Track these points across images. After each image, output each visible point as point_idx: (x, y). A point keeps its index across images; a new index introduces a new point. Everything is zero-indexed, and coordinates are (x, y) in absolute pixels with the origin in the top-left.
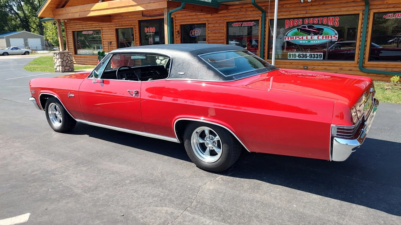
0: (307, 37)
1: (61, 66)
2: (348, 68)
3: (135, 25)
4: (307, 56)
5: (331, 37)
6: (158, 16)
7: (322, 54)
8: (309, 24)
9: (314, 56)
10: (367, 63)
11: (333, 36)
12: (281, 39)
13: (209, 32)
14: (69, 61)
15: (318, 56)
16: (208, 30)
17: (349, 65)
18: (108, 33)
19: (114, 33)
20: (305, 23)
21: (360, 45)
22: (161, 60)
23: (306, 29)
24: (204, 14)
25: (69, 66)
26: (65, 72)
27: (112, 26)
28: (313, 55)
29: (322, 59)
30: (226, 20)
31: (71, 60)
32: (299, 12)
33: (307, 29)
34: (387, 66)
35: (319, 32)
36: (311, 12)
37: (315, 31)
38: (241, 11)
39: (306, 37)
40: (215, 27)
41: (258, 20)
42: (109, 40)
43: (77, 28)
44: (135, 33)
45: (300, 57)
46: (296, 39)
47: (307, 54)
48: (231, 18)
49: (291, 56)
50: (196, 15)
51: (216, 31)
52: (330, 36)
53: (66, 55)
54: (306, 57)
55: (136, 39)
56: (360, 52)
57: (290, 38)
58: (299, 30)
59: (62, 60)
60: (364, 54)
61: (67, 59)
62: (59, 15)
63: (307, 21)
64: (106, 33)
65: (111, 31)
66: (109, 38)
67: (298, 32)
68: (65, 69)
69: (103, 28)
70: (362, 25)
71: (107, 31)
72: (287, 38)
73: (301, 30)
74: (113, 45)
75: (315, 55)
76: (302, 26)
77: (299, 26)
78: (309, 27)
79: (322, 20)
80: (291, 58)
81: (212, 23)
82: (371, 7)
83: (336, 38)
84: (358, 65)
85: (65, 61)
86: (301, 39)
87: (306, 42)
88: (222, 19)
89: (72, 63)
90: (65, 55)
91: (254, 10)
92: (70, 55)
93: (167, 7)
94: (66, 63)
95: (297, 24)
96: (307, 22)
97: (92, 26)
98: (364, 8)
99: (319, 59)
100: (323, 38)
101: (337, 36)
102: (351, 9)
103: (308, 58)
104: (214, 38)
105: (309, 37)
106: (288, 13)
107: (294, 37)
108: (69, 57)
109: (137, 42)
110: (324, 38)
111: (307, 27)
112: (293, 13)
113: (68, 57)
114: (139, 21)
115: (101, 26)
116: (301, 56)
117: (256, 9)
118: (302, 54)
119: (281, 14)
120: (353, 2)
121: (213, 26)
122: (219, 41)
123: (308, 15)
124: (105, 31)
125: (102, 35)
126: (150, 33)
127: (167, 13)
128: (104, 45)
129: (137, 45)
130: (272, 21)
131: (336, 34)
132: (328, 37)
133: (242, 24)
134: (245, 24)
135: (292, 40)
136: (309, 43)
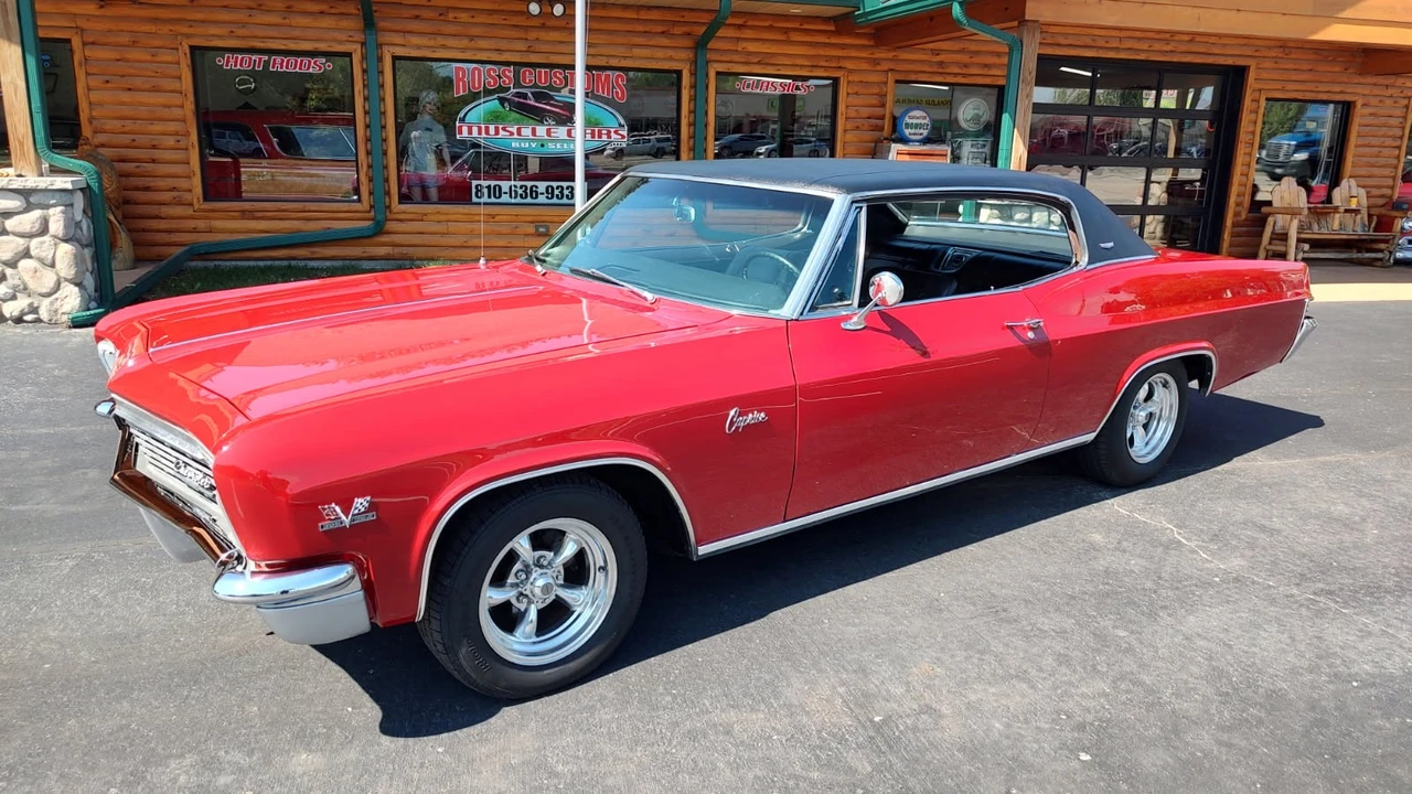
0: (534, 131)
4: (539, 191)
5: (609, 132)
8: (535, 86)
9: (561, 192)
13: (93, 82)
16: (88, 74)
20: (524, 81)
23: (529, 102)
28: (558, 188)
30: (188, 36)
32: (504, 45)
33: (532, 102)
36: (544, 48)
37: (557, 110)
38: (260, 8)
39: (530, 130)
40: (127, 61)
41: (349, 55)
45: (516, 197)
46: (497, 133)
47: (537, 187)
48: (214, 31)
49: (486, 191)
51: (138, 82)
52: (604, 132)
54: (537, 197)
57: (475, 130)
58: (506, 105)
63: (529, 76)
67: (501, 109)
70: (693, 104)
72: (465, 129)
73: (512, 103)
75: (562, 188)
76: (514, 91)
77: (505, 90)
78: (539, 96)
80: (485, 199)
81: (104, 44)
82: (710, 56)
83: (623, 137)
87: (533, 145)
88: (166, 29)
95: (495, 84)
96: (531, 81)
98: (691, 55)
101: (625, 133)
102: (660, 53)
103: (542, 199)
104: (127, 111)
105: (541, 130)
106: (465, 42)
107: (492, 128)
110: (589, 137)
111: (530, 95)
112: (483, 44)
116: (520, 191)
117: (333, 11)
118: (521, 187)
119: (441, 40)
120: (663, 32)
121: (113, 55)
122: (158, 127)
123: (534, 59)
130: (401, 62)
131: (620, 125)
132: (600, 132)
133: (267, 63)
134: (280, 65)
135: (484, 135)
136: (544, 150)
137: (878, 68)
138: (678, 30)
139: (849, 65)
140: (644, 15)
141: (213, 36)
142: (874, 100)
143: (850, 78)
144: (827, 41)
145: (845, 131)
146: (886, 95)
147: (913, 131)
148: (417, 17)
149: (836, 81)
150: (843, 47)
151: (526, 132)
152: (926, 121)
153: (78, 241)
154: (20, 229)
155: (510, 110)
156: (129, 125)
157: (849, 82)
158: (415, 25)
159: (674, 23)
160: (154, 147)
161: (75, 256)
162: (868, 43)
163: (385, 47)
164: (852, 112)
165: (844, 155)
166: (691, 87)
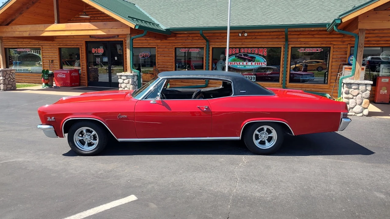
0: (243, 63)
1: (3, 84)
3: (81, 46)
5: (262, 63)
6: (107, 38)
7: (255, 76)
8: (244, 52)
10: (289, 84)
11: (263, 63)
12: (221, 63)
13: (159, 55)
14: (11, 79)
15: (252, 78)
16: (158, 54)
17: (275, 86)
18: (49, 52)
19: (57, 52)
20: (241, 52)
21: (283, 71)
22: (124, 80)
24: (153, 40)
25: (11, 84)
26: (7, 90)
27: (55, 45)
29: (255, 80)
30: (174, 45)
31: (14, 78)
33: (243, 57)
34: (302, 87)
35: (252, 59)
36: (246, 43)
37: (249, 58)
38: (187, 39)
40: (165, 51)
41: (203, 48)
42: (50, 59)
43: (10, 45)
44: (82, 53)
46: (234, 64)
48: (179, 44)
50: (146, 40)
51: (166, 55)
53: (9, 73)
55: (82, 58)
56: (283, 76)
58: (237, 57)
59: (4, 78)
60: (286, 77)
61: (10, 77)
62: (3, 32)
63: (242, 50)
64: (47, 51)
65: (53, 49)
66: (51, 57)
67: (235, 58)
68: (7, 88)
69: (43, 47)
70: (284, 56)
71: (49, 49)
73: (238, 56)
74: (55, 64)
76: (239, 54)
77: (237, 54)
78: (244, 55)
79: (254, 50)
81: (161, 48)
82: (289, 43)
83: (265, 64)
84: (282, 86)
85: (7, 79)
86: (239, 65)
87: (243, 67)
88: (171, 44)
89: (14, 81)
90: (7, 73)
91: (199, 39)
92: (13, 73)
93: (129, 33)
94: (9, 81)
95: (235, 53)
97: (29, 43)
98: (284, 43)
100: (255, 64)
101: (266, 63)
102: (275, 43)
104: (164, 61)
105: (245, 63)
107: (233, 63)
108: (12, 75)
109: (83, 62)
110: (256, 65)
111: (243, 55)
112: (231, 43)
113: (10, 76)
114: (86, 42)
115: (41, 44)
119: (222, 43)
120: (277, 38)
121: (162, 50)
122: (168, 64)
123: (243, 46)
124: (46, 49)
125: (42, 53)
126: (98, 53)
127: (129, 38)
128: (44, 64)
129: (83, 64)
130: (214, 49)
131: (265, 61)
132: (259, 63)
133: (189, 50)
134: (191, 50)
135: (231, 65)
136: (245, 68)
137: (344, 43)
138: (281, 37)
139: (334, 43)
140: (272, 34)
141: (179, 45)
142: (343, 53)
143: (334, 47)
144: (327, 37)
145: (332, 62)
146: (347, 51)
148: (218, 38)
149: (330, 47)
150: (332, 38)
151: (241, 64)
153: (134, 85)
154: (125, 82)
155: (238, 58)
156: (164, 63)
157: (334, 48)
158: (217, 40)
159: (280, 35)
160: (167, 68)
161: (133, 88)
162: (341, 36)
163: (211, 46)
164: (335, 57)
165: (332, 69)
166: (284, 51)
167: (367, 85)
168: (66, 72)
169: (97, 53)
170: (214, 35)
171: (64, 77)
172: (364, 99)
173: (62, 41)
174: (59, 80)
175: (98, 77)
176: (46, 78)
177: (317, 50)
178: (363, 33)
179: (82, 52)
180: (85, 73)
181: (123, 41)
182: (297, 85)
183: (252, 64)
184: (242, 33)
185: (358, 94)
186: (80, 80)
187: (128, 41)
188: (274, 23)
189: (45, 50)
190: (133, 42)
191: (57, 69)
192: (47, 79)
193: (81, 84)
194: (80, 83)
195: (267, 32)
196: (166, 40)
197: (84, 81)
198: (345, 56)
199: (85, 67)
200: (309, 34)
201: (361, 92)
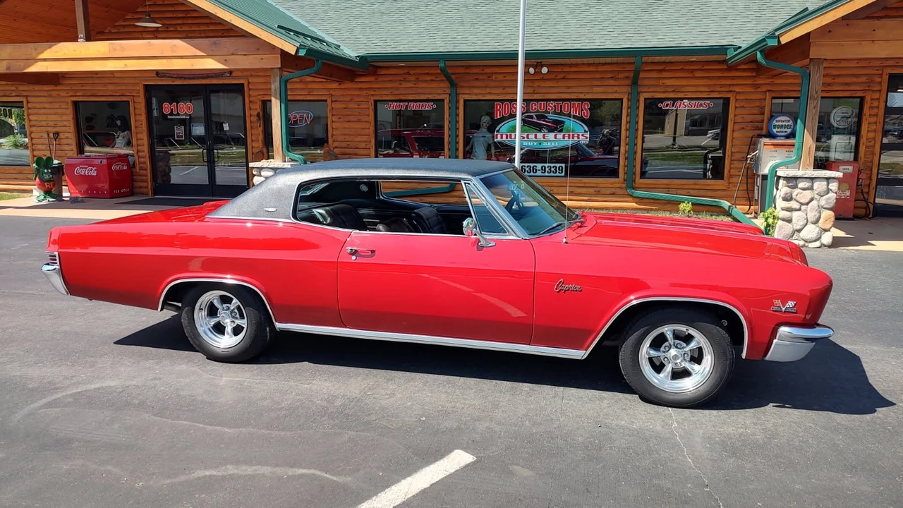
0: (536, 137)
2: (609, 191)
3: (134, 96)
4: (538, 169)
5: (578, 135)
6: (203, 78)
7: (563, 165)
8: (538, 111)
9: (550, 169)
10: (639, 181)
11: (581, 134)
12: (484, 136)
13: (334, 119)
15: (556, 169)
16: (333, 115)
17: (610, 186)
18: (48, 111)
19: (70, 111)
20: (532, 109)
21: (626, 152)
23: (534, 120)
24: (323, 82)
27: (63, 94)
28: (548, 167)
29: (563, 174)
30: (373, 95)
33: (536, 120)
34: (669, 186)
35: (557, 127)
36: (543, 90)
37: (549, 124)
38: (405, 80)
39: (534, 135)
40: (348, 108)
41: (443, 100)
42: (50, 129)
44: (135, 114)
45: (525, 172)
47: (536, 167)
48: (385, 92)
50: (301, 82)
51: (351, 118)
54: (536, 172)
55: (136, 127)
56: (626, 163)
57: (504, 136)
58: (522, 122)
60: (634, 167)
63: (534, 106)
64: (42, 111)
65: (56, 105)
66: (51, 124)
69: (30, 99)
70: (629, 118)
71: (46, 106)
72: (499, 136)
73: (525, 121)
74: (65, 141)
75: (550, 167)
76: (526, 114)
78: (539, 117)
79: (561, 106)
81: (340, 101)
82: (639, 90)
83: (587, 138)
84: (624, 185)
86: (526, 139)
87: (535, 144)
88: (364, 93)
91: (432, 80)
93: (280, 66)
96: (535, 109)
98: (629, 89)
99: (557, 174)
100: (564, 137)
101: (588, 136)
102: (610, 89)
103: (539, 173)
104: (347, 132)
105: (540, 136)
106: (500, 90)
107: (513, 135)
109: (140, 136)
110: (566, 138)
111: (534, 116)
112: (510, 90)
114: (148, 88)
115: (25, 94)
116: (527, 169)
117: (437, 79)
118: (528, 167)
119: (488, 90)
120: (612, 77)
121: (343, 106)
122: (359, 139)
123: (536, 97)
124: (37, 105)
125: (28, 115)
126: (178, 114)
127: (278, 79)
128: (34, 141)
129: (140, 142)
130: (468, 103)
131: (585, 131)
132: (573, 135)
133: (407, 106)
134: (413, 107)
135: (509, 139)
136: (541, 146)
137: (759, 90)
138: (621, 76)
139: (737, 89)
140: (600, 69)
141: (385, 95)
142: (756, 111)
143: (737, 98)
144: (722, 75)
145: (733, 131)
146: (764, 107)
147: (779, 130)
148: (477, 79)
149: (728, 99)
150: (733, 78)
152: (790, 124)
155: (523, 125)
156: (348, 138)
157: (736, 100)
158: (477, 83)
159: (619, 72)
160: (356, 148)
162: (750, 74)
163: (460, 95)
164: (739, 119)
165: (732, 146)
166: (628, 108)
167: (830, 181)
168: (97, 162)
169: (175, 115)
170: (468, 71)
171: (93, 173)
172: (823, 209)
173: (83, 85)
174: (77, 181)
175: (169, 174)
176: (47, 177)
177: (701, 105)
178: (819, 67)
179: (137, 111)
180: (144, 163)
181: (243, 84)
182: (659, 183)
183: (555, 137)
184: (535, 67)
185: (812, 200)
186: (133, 180)
187: (275, 85)
188: (609, 45)
189: (35, 108)
190: (288, 87)
191: (70, 154)
192: (48, 181)
193: (136, 190)
194: (133, 187)
195: (589, 65)
196: (352, 81)
197: (145, 184)
198: (759, 117)
199: (146, 148)
200: (682, 69)
201: (816, 196)
